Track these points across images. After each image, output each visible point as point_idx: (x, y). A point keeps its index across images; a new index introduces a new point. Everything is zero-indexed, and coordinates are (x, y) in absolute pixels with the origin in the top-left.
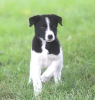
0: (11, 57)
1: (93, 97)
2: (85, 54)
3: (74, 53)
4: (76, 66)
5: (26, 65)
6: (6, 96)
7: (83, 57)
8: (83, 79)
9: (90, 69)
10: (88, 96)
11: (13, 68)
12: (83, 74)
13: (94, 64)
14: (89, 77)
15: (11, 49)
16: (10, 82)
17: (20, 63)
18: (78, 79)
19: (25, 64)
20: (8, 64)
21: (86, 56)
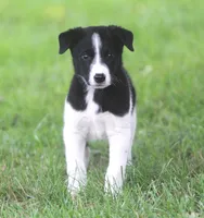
0: (19, 109)
1: (198, 199)
2: (182, 104)
3: (156, 101)
4: (161, 130)
5: (53, 127)
6: (9, 196)
7: (177, 111)
8: (176, 159)
9: (192, 138)
10: (186, 196)
11: (25, 134)
12: (176, 150)
13: (200, 127)
14: (189, 154)
15: (20, 91)
16: (17, 164)
17: (40, 125)
18: (166, 159)
19: (49, 125)
20: (13, 124)
21: (183, 110)
